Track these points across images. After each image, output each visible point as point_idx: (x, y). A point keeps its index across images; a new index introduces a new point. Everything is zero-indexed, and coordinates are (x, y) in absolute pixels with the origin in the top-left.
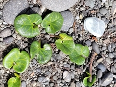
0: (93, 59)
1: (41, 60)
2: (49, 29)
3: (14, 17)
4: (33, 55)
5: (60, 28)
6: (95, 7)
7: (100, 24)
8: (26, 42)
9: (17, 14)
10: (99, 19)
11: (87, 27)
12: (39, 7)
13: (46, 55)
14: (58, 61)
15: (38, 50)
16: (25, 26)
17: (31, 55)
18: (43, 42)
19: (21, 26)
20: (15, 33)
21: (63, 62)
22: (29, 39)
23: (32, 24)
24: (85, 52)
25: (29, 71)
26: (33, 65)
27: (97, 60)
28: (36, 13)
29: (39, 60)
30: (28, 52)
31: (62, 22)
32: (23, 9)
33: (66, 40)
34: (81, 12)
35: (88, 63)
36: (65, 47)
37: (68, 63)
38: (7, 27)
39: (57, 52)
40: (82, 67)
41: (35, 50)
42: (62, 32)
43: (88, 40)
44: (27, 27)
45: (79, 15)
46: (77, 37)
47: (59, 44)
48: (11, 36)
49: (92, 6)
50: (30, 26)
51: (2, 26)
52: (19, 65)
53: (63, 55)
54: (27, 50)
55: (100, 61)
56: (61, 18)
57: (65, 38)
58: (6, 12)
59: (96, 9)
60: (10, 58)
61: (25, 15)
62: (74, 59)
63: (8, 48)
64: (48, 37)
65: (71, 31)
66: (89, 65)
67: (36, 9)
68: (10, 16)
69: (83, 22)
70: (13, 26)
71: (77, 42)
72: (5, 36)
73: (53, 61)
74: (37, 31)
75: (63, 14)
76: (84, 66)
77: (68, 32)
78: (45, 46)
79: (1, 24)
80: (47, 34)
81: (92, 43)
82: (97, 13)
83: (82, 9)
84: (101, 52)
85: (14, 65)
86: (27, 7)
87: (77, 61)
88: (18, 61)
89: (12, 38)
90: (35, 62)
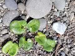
0: (57, 48)
1: (26, 49)
2: (31, 29)
3: (10, 22)
4: (21, 45)
5: (38, 29)
6: (60, 16)
7: (62, 27)
8: (16, 37)
9: (11, 20)
10: (62, 23)
11: (54, 28)
12: (25, 16)
13: (29, 46)
14: (36, 49)
15: (24, 42)
16: (16, 28)
17: (19, 45)
18: (27, 37)
19: (14, 27)
20: (10, 31)
21: (39, 50)
22: (18, 35)
23: (21, 26)
24: (53, 44)
25: (18, 55)
26: (21, 51)
27: (60, 49)
28: (23, 20)
29: (24, 48)
30: (17, 43)
31: (39, 25)
32: (15, 17)
33: (42, 36)
34: (51, 19)
35: (54, 51)
36: (41, 41)
37: (42, 50)
38: (5, 28)
39: (35, 44)
40: (51, 53)
41: (22, 42)
42: (39, 31)
43: (55, 36)
44: (17, 28)
45: (50, 21)
46: (48, 34)
47: (37, 39)
48: (8, 33)
49: (58, 15)
50: (19, 27)
51: (2, 27)
52: (12, 51)
53: (39, 45)
54: (17, 42)
55: (62, 49)
56: (39, 22)
57: (41, 35)
58: (5, 19)
59: (60, 17)
60: (7, 47)
61: (17, 21)
62: (46, 48)
63: (5, 40)
64: (30, 34)
65: (45, 30)
66: (55, 52)
67: (23, 17)
68: (7, 21)
69: (52, 25)
70: (9, 27)
71: (48, 37)
72: (4, 33)
73: (33, 49)
74: (24, 31)
75: (40, 20)
76: (52, 52)
77: (43, 31)
78: (28, 40)
79: (2, 26)
80: (29, 32)
81: (57, 38)
82: (61, 20)
83: (52, 17)
84: (62, 44)
85: (9, 51)
86: (18, 15)
87: (47, 49)
88: (11, 49)
89: (8, 35)
90: (22, 49)
